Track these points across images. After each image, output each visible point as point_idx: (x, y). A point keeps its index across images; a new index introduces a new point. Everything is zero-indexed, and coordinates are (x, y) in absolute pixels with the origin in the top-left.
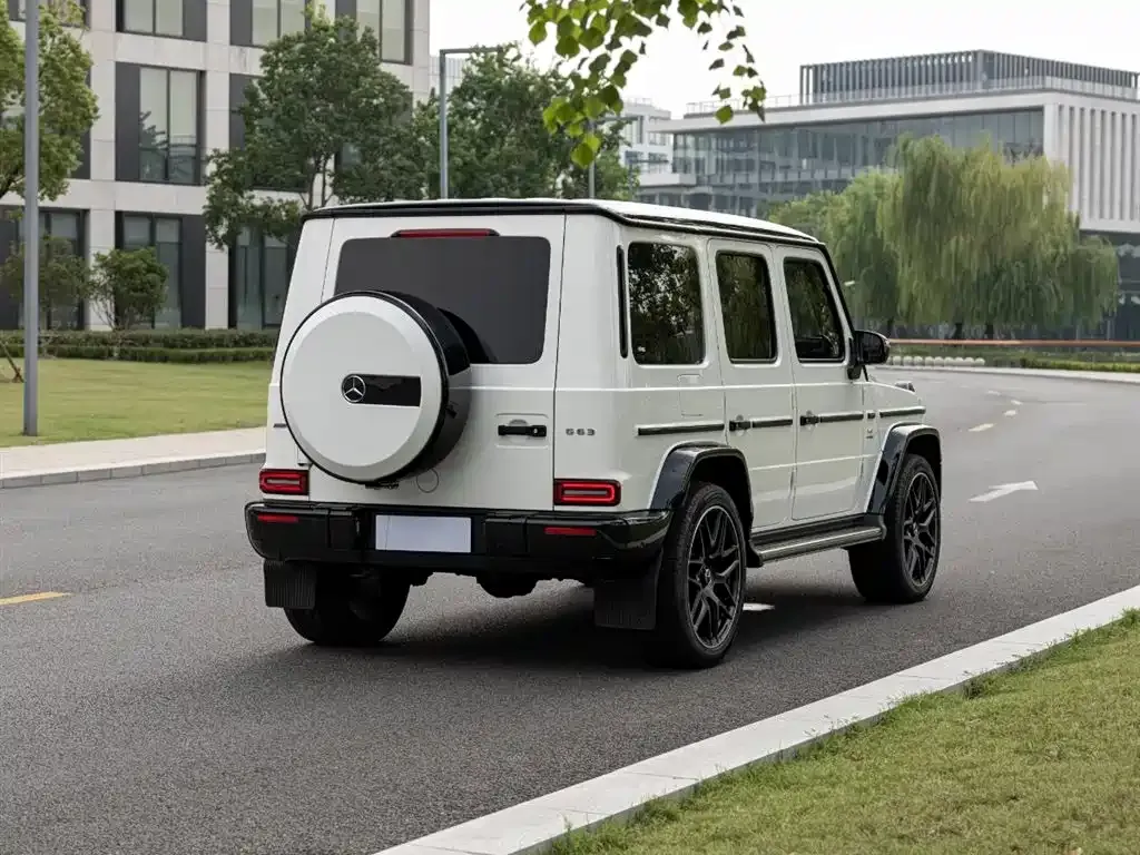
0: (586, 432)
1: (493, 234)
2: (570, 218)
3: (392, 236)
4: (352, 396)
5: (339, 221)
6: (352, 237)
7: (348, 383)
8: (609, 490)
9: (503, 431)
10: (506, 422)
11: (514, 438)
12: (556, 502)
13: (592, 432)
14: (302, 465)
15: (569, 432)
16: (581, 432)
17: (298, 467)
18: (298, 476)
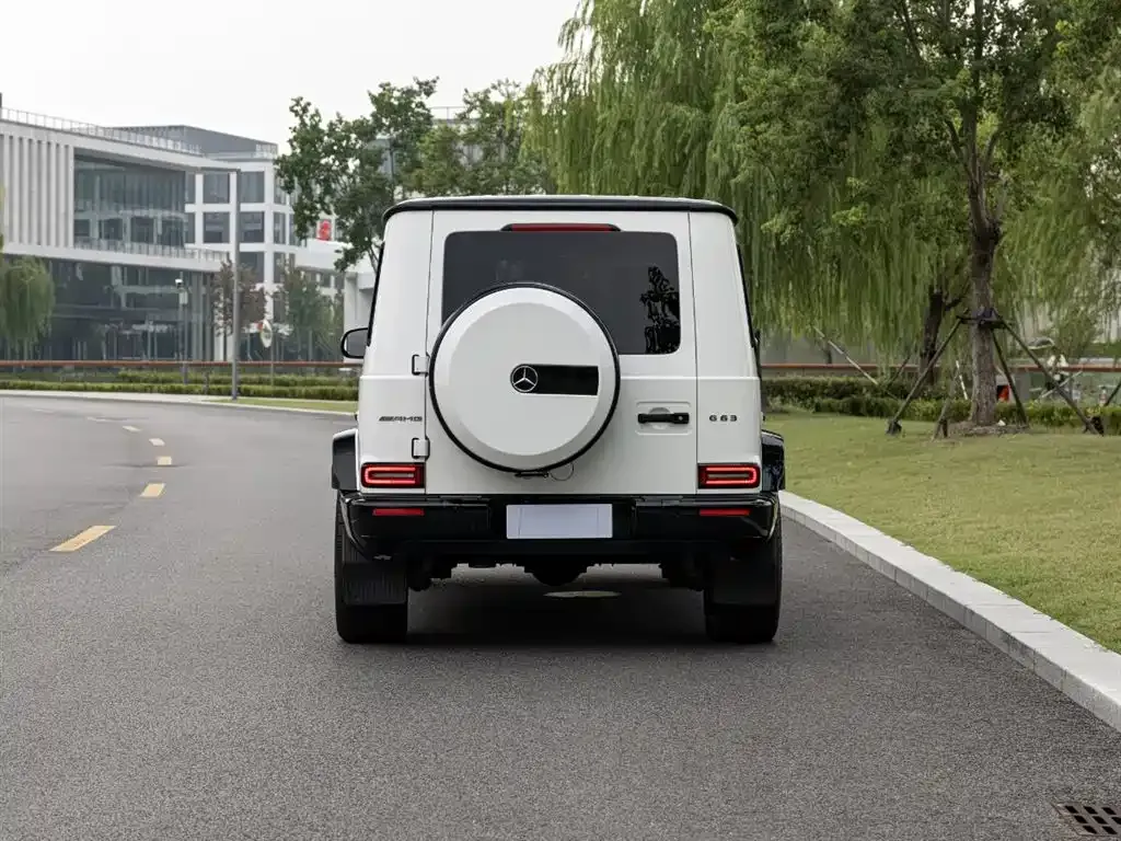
0: (729, 418)
1: (614, 229)
2: (694, 215)
3: (504, 229)
4: (523, 387)
5: (439, 214)
6: (454, 230)
7: (517, 374)
8: (751, 474)
9: (643, 419)
10: (646, 410)
11: (656, 426)
12: (701, 485)
13: (734, 418)
14: (417, 457)
15: (713, 418)
16: (724, 418)
17: (412, 460)
18: (413, 469)
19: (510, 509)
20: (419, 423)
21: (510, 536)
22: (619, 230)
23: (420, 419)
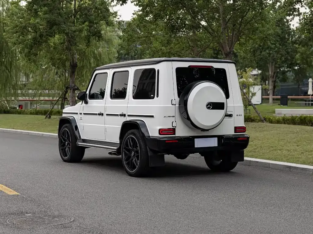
3: (188, 67)
4: (209, 108)
7: (208, 104)
8: (244, 129)
12: (235, 132)
13: (241, 115)
14: (173, 127)
15: (237, 115)
16: (239, 115)
17: (172, 128)
18: (172, 130)
19: (196, 139)
20: (174, 118)
21: (196, 146)
22: (213, 67)
23: (174, 117)
